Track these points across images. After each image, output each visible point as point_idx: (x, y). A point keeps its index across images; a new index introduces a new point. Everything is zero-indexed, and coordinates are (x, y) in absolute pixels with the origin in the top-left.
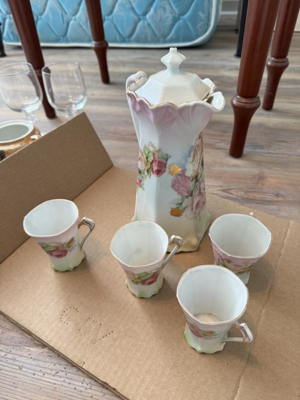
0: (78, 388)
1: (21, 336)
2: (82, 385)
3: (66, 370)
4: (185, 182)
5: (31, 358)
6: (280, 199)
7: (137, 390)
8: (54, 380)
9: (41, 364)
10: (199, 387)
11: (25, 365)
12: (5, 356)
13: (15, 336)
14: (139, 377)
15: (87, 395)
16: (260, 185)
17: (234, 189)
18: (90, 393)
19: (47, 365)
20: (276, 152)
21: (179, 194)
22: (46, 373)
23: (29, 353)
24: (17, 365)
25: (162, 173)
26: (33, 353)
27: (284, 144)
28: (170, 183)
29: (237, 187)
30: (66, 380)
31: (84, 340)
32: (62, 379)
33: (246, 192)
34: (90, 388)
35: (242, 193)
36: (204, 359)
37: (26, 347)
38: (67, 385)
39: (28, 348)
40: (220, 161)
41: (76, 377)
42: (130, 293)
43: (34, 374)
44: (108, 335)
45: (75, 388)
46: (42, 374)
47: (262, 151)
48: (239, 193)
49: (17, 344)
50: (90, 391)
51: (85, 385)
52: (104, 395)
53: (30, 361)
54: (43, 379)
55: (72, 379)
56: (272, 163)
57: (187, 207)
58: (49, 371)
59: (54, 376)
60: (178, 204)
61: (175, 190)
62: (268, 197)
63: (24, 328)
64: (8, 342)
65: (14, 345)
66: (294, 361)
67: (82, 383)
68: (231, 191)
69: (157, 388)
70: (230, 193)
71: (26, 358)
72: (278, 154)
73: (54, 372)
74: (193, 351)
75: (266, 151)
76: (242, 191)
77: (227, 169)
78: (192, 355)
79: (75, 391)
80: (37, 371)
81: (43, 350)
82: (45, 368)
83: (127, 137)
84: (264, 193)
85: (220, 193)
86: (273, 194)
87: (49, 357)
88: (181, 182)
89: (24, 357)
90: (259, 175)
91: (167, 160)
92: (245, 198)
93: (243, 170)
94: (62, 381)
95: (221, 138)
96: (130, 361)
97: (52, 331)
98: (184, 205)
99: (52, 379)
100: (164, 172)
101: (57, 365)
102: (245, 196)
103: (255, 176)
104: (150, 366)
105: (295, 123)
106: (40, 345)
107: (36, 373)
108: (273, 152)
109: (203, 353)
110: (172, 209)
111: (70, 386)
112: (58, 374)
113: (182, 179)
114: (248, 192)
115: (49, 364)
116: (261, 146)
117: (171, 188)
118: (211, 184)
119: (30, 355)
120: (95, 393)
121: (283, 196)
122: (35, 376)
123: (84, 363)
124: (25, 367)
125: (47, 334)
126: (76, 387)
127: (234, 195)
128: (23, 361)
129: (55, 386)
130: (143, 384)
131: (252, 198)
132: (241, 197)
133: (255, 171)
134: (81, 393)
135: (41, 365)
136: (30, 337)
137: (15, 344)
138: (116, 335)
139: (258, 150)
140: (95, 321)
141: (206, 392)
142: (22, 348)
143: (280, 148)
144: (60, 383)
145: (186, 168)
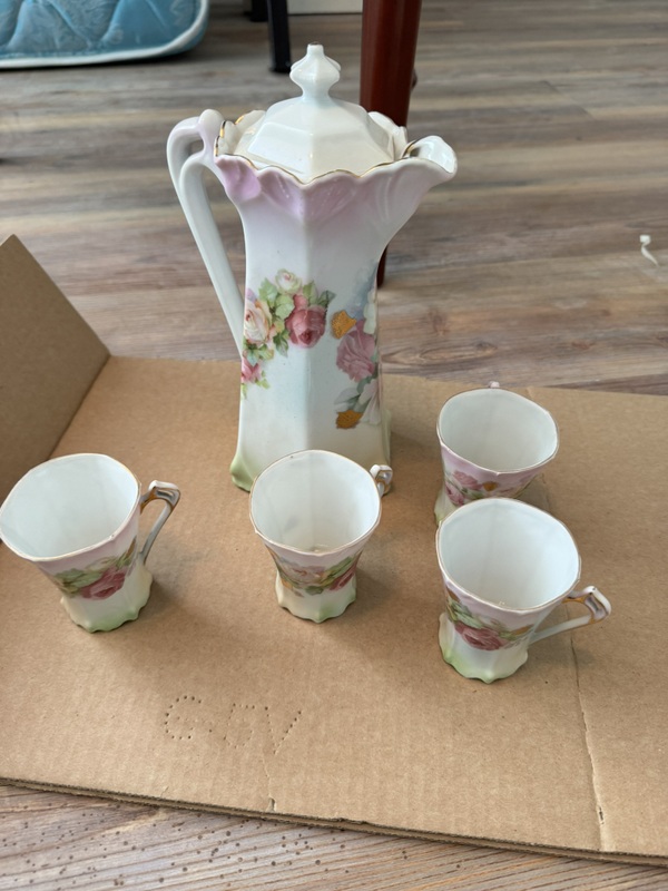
0: (277, 860)
1: (82, 812)
2: (285, 849)
3: (232, 836)
4: (364, 349)
5: (134, 848)
6: (489, 352)
7: (410, 804)
8: (216, 868)
9: (166, 849)
10: (519, 744)
11: (125, 871)
12: (65, 875)
13: (65, 817)
14: (402, 777)
15: (306, 863)
16: (441, 333)
17: (398, 352)
18: (310, 858)
19: (182, 846)
20: (443, 262)
21: (352, 376)
22: (190, 864)
23: (123, 840)
24: (106, 881)
25: (318, 338)
26: (133, 837)
27: (449, 244)
28: (334, 355)
29: (403, 347)
30: (244, 856)
31: (247, 756)
32: (234, 859)
33: (423, 353)
34: (307, 847)
35: (418, 356)
36: (502, 691)
37: (107, 832)
38: (253, 865)
39: (114, 831)
41: (263, 840)
42: (297, 620)
43: (162, 880)
44: (294, 723)
45: (273, 864)
46: (179, 871)
47: (416, 265)
49: (80, 835)
50: (309, 853)
51: (291, 846)
52: (342, 846)
53: (134, 856)
54: (187, 879)
55: (255, 848)
56: (443, 286)
57: (368, 402)
58: (195, 857)
59: (211, 861)
60: (350, 400)
61: (345, 371)
62: (467, 353)
63: (82, 789)
64: (54, 840)
65: (73, 841)
66: (648, 632)
67: (284, 846)
68: (396, 356)
69: (446, 783)
70: (395, 362)
71: (121, 855)
72: (446, 265)
73: (206, 854)
74: (476, 686)
75: (424, 265)
76: (416, 353)
78: (479, 693)
79: (276, 869)
80: (163, 870)
81: (153, 820)
82: (179, 854)
84: (455, 347)
86: (472, 345)
87: (177, 828)
88: (356, 350)
89: (114, 853)
90: (430, 314)
91: (326, 306)
92: (428, 365)
93: (398, 310)
94: (236, 864)
96: (368, 755)
97: (161, 767)
98: (362, 400)
99: (210, 869)
100: (322, 333)
101: (205, 836)
102: (425, 361)
103: (424, 318)
104: (411, 746)
105: (451, 200)
106: (141, 812)
107: (165, 875)
108: (437, 263)
109: (497, 681)
110: (340, 413)
111: (259, 863)
112: (217, 854)
113: (357, 342)
114: (427, 352)
115: (183, 841)
117: (336, 367)
119: (126, 843)
120: (320, 851)
121: (491, 346)
122: (166, 883)
123: (273, 802)
124: (129, 876)
125: (152, 778)
126: (272, 860)
127: (403, 363)
128: (116, 864)
129: (225, 880)
130: (416, 787)
131: (438, 361)
132: (419, 365)
133: (420, 307)
134: (293, 867)
135: (166, 854)
136: (106, 805)
137: (74, 837)
138: (311, 717)
139: (407, 266)
140: (250, 706)
141: (534, 747)
142: (97, 837)
143: (446, 255)
144: (233, 869)
145: (365, 316)
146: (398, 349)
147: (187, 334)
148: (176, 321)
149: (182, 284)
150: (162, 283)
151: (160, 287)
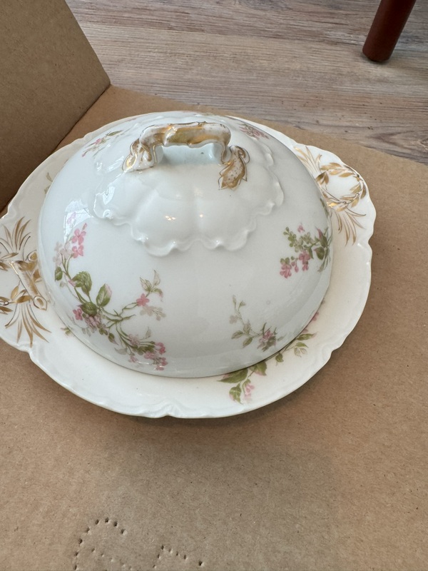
17: (399, 133)
29: (405, 129)
35: (419, 142)
40: (349, 70)
48: (413, 143)
68: (393, 137)
70: (394, 144)
76: (417, 138)
77: (369, 88)
83: (126, 15)
85: (375, 143)
93: (401, 89)
95: (331, 20)
116: (417, 37)
118: (348, 124)
127: (402, 147)
132: (420, 152)
139: (413, 47)
146: (399, 129)
147: (188, 76)
148: (179, 62)
149: (192, 28)
150: (173, 24)
151: (171, 28)
